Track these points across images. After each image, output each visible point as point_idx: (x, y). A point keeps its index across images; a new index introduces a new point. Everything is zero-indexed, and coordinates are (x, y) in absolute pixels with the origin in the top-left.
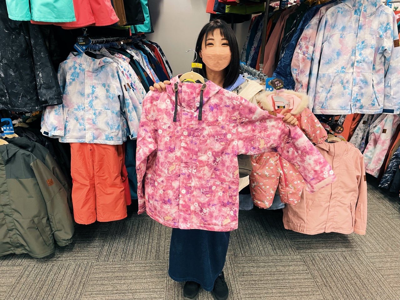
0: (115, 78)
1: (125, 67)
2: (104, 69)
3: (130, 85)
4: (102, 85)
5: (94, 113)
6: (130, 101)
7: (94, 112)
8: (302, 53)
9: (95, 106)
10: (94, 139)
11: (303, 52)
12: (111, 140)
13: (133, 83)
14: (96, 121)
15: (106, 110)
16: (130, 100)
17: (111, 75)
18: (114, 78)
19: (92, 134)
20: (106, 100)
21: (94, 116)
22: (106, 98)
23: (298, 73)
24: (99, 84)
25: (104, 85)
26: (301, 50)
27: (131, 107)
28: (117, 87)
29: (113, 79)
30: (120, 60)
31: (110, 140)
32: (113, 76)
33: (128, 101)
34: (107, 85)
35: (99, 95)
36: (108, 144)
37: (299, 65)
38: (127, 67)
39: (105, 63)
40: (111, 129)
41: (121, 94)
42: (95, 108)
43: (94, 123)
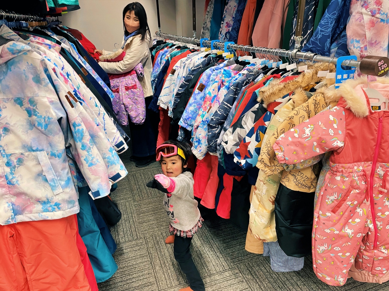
0: (44, 84)
1: (55, 60)
2: (12, 67)
3: (73, 93)
4: (15, 101)
5: (8, 163)
6: (83, 127)
7: (5, 160)
8: (370, 13)
9: (5, 148)
10: (15, 215)
11: (371, 11)
12: (57, 209)
13: (77, 89)
14: (13, 178)
15: (34, 153)
16: (82, 124)
17: (33, 79)
18: (41, 84)
19: (9, 207)
20: (29, 131)
21: (8, 170)
22: (28, 127)
23: (366, 46)
24: (8, 99)
25: (19, 102)
26: (366, 8)
27: (87, 137)
28: (52, 102)
29: (39, 87)
30: (43, 48)
31: (53, 210)
32: (38, 80)
33: (80, 128)
34: (26, 100)
35: (12, 124)
36: (50, 218)
37: (363, 32)
38: (58, 60)
39: (14, 54)
40: (52, 189)
41: (63, 115)
42: (6, 151)
43: (10, 183)
